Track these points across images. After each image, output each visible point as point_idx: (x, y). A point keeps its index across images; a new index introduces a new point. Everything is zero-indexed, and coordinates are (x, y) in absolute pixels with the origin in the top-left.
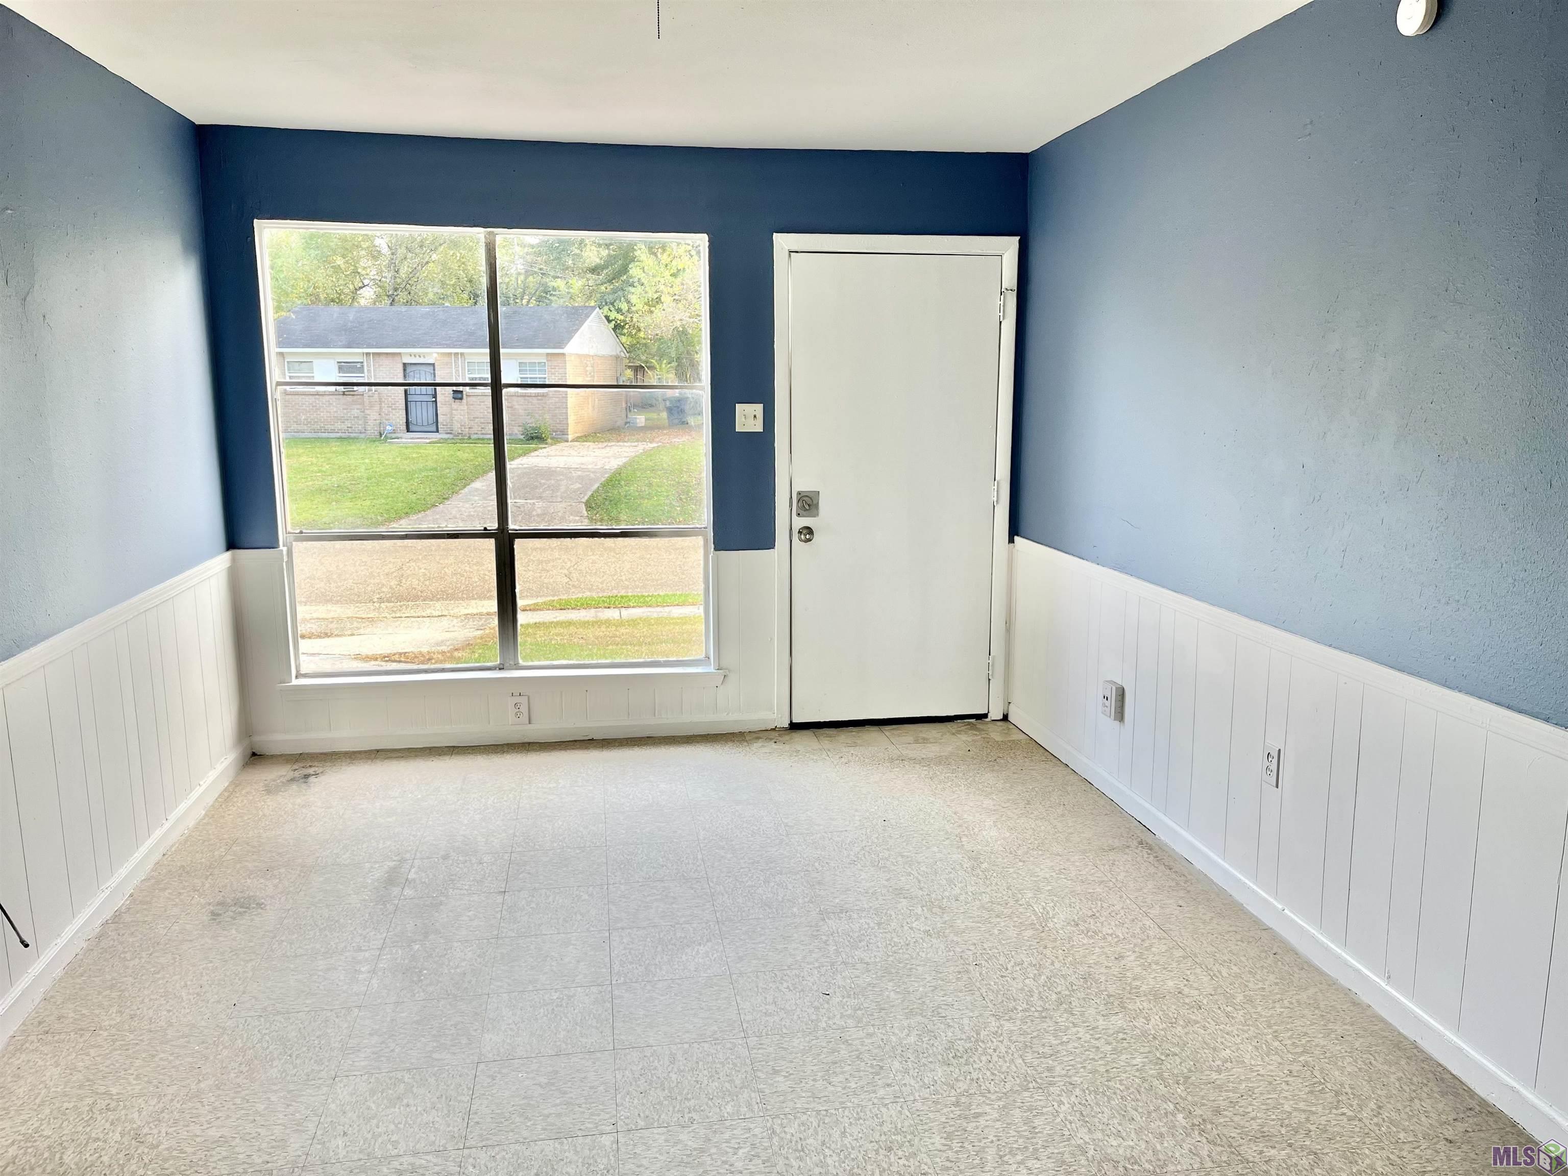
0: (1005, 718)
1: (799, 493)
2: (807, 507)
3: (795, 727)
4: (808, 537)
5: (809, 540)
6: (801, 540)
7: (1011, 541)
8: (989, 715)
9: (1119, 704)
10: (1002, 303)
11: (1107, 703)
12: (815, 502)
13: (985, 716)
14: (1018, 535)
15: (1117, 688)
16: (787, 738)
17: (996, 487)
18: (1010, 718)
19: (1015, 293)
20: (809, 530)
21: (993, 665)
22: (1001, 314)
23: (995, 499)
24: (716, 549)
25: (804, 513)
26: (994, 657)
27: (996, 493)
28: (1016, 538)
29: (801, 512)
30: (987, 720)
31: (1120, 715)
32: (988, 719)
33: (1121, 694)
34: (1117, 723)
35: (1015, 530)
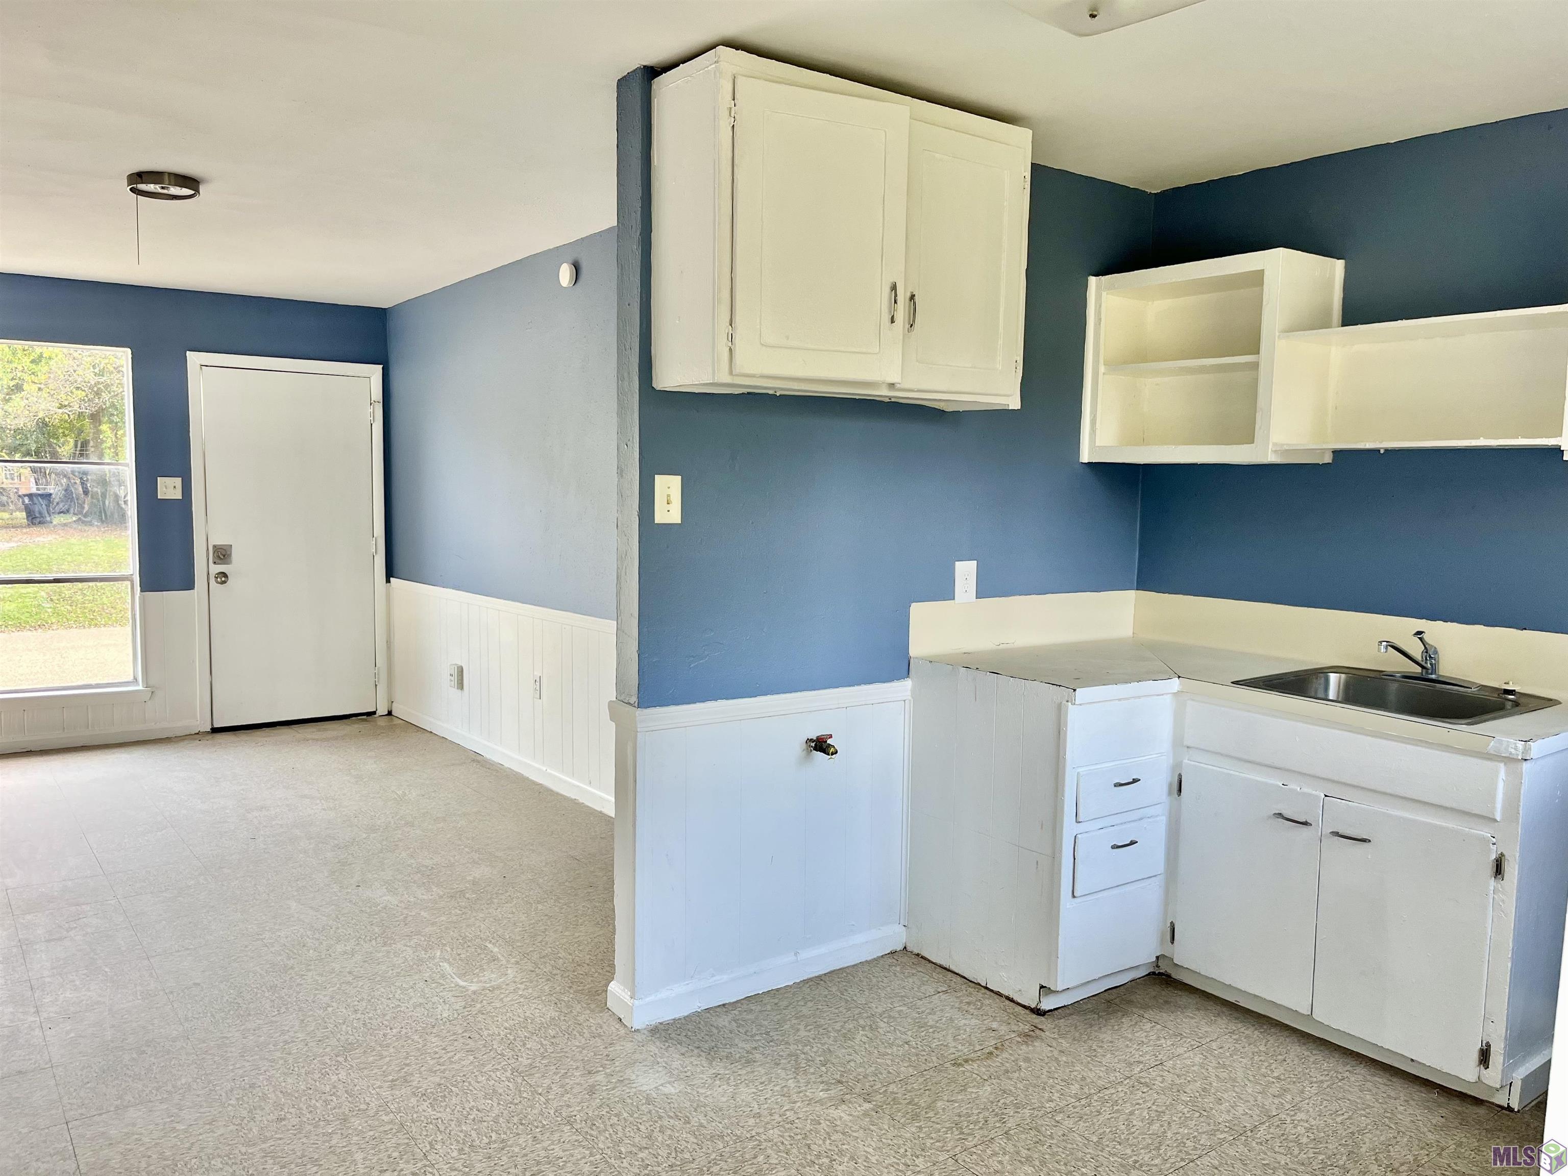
0: (390, 713)
1: (214, 546)
2: (222, 557)
3: (215, 730)
4: (223, 579)
5: (224, 582)
6: (217, 582)
7: (388, 581)
8: (377, 712)
9: (460, 678)
10: (372, 410)
11: (453, 678)
12: (228, 553)
13: (374, 713)
14: (393, 577)
15: (458, 668)
16: (210, 737)
17: (374, 542)
18: (393, 713)
19: (381, 404)
20: (224, 575)
21: (378, 674)
22: (372, 418)
23: (374, 551)
24: (142, 591)
25: (220, 562)
26: (378, 669)
27: (374, 546)
28: (391, 579)
29: (217, 561)
30: (375, 716)
31: (461, 686)
32: (377, 715)
33: (461, 671)
34: (460, 690)
35: (390, 573)
